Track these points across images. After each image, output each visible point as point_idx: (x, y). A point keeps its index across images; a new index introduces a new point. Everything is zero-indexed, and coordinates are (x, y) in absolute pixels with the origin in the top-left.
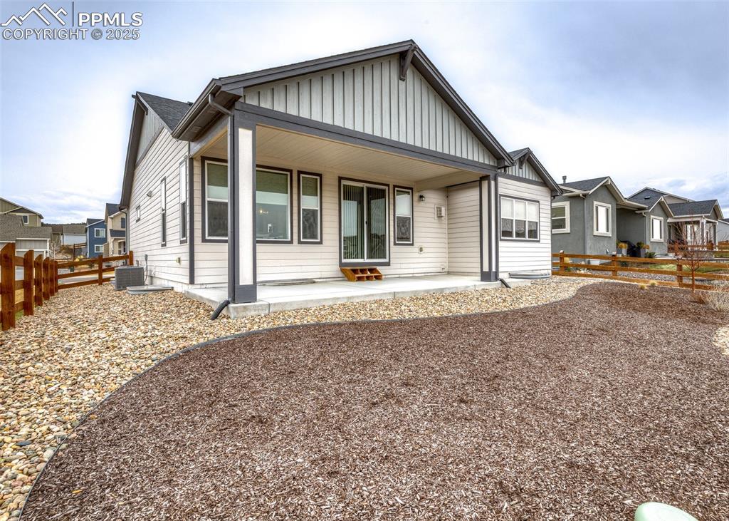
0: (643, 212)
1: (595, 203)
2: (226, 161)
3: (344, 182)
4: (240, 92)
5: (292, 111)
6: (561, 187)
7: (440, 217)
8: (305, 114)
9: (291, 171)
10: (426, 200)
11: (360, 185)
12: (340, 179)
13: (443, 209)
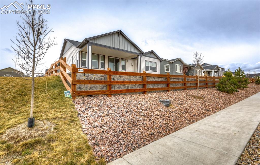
0: (193, 68)
1: (176, 64)
2: (87, 52)
3: (109, 57)
4: (89, 40)
5: (98, 43)
6: (162, 59)
7: (132, 65)
8: (100, 43)
9: (98, 55)
10: (129, 62)
11: (113, 58)
12: (109, 56)
13: (133, 64)
